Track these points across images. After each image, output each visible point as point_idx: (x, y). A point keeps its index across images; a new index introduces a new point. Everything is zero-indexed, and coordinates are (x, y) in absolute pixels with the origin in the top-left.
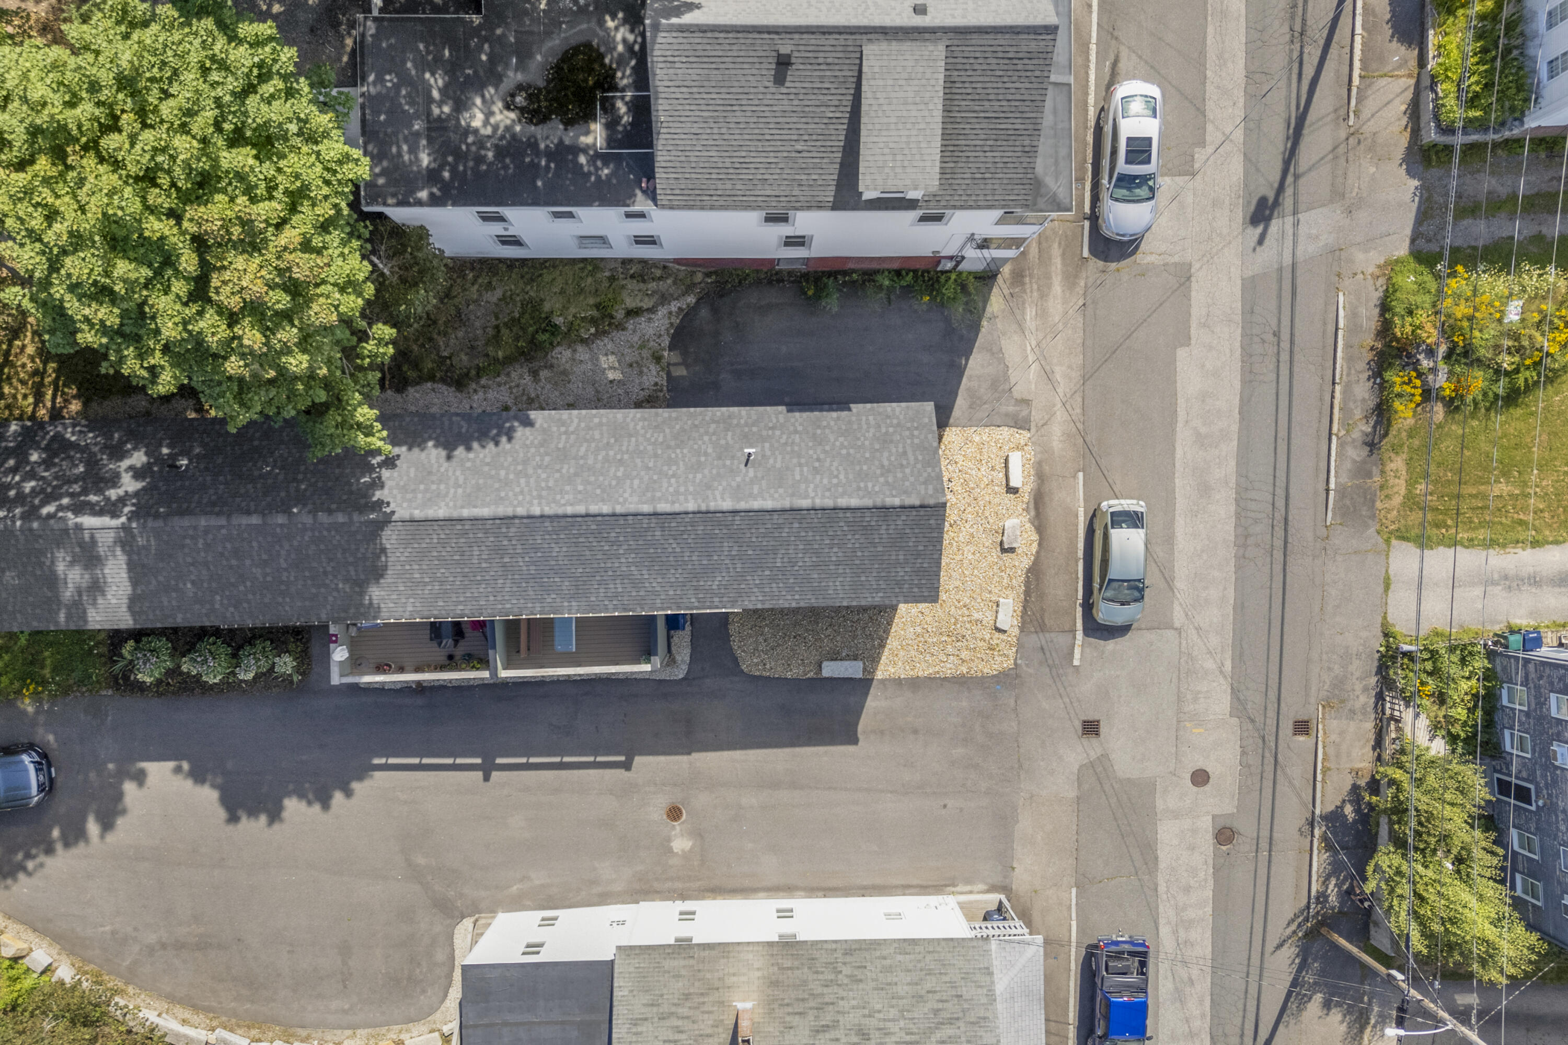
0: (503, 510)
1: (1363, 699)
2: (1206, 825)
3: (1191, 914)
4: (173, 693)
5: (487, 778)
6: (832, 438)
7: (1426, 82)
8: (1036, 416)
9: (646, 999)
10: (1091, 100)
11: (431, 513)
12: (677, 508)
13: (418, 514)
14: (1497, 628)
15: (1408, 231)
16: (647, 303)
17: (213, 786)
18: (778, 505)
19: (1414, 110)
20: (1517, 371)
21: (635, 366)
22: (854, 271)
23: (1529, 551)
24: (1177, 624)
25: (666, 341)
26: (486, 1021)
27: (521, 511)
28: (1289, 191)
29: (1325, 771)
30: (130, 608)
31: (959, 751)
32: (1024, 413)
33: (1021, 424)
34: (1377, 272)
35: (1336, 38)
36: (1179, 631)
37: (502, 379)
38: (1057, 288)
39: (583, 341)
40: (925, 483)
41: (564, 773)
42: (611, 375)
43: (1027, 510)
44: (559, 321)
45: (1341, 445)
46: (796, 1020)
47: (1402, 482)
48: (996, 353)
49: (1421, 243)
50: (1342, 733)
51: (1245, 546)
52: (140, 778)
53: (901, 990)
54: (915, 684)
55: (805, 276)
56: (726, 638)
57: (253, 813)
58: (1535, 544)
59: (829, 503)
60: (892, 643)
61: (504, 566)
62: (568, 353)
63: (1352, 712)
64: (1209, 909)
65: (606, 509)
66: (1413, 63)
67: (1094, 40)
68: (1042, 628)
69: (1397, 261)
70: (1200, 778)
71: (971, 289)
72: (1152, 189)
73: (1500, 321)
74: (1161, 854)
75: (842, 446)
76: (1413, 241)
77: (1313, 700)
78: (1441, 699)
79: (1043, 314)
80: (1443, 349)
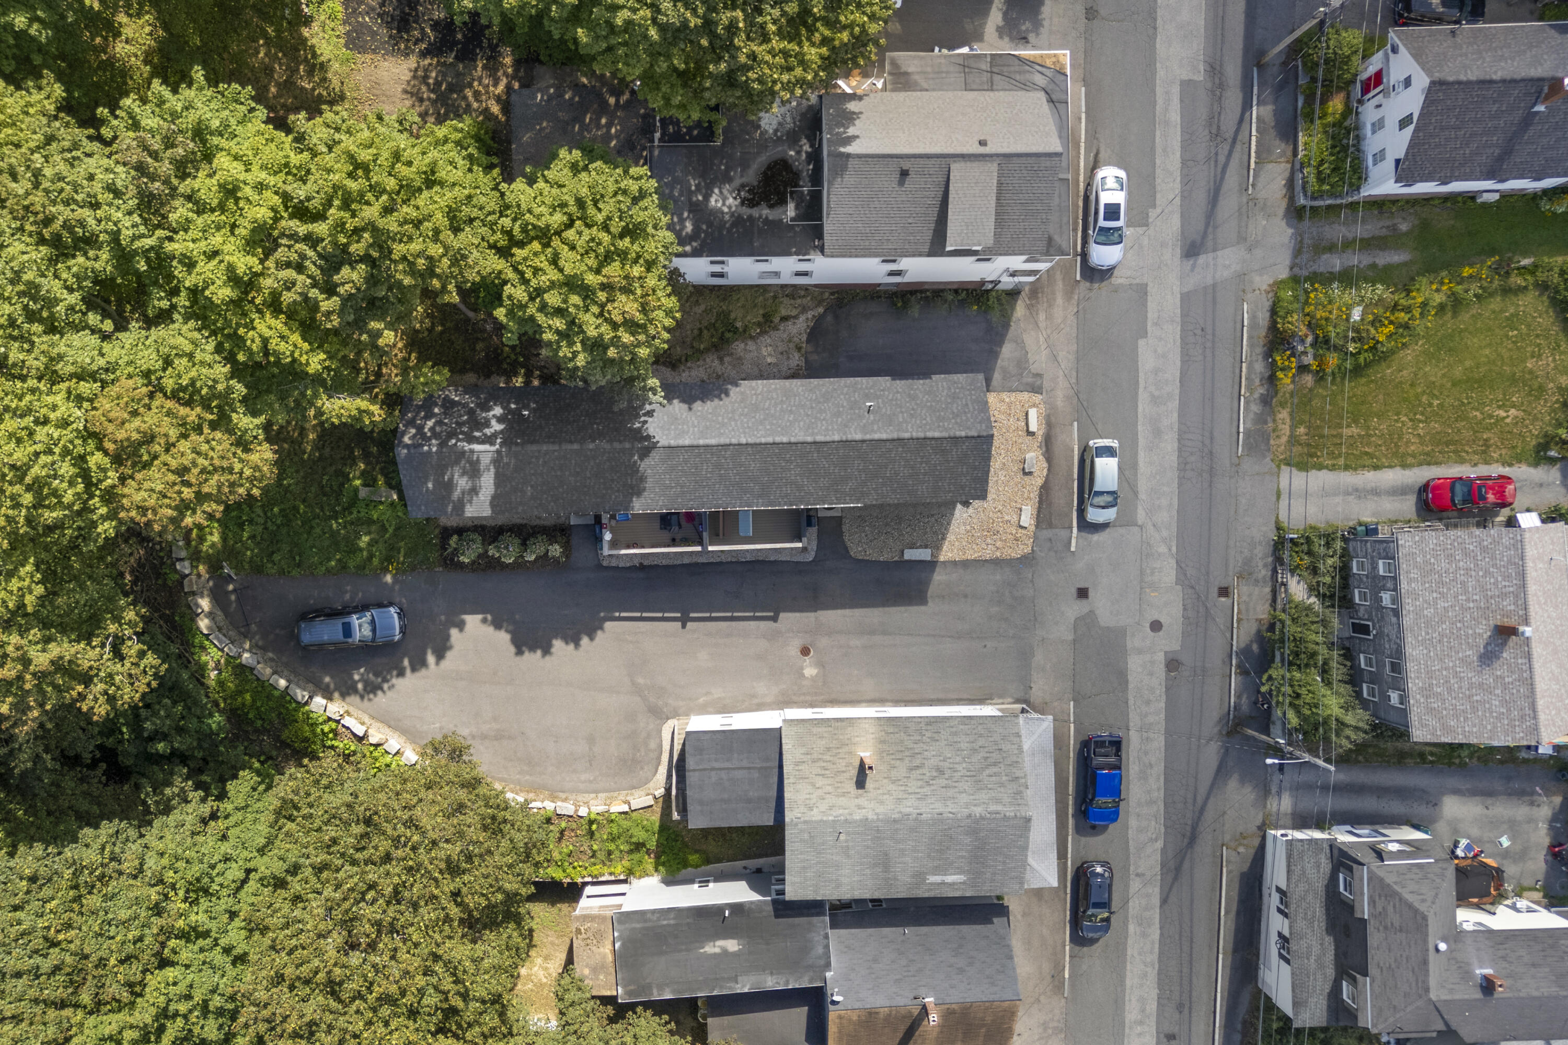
0: (723, 440)
1: (1263, 572)
2: (1160, 657)
3: (1151, 719)
4: (482, 570)
5: (684, 626)
6: (920, 396)
7: (1298, 166)
8: (1046, 384)
9: (804, 750)
10: (1081, 178)
11: (681, 442)
12: (828, 439)
13: (673, 443)
14: (1351, 524)
15: (1288, 262)
16: (794, 313)
17: (507, 631)
18: (890, 437)
19: (1290, 184)
20: (1359, 353)
21: (785, 353)
22: (927, 290)
23: (1372, 473)
24: (1140, 523)
25: (804, 337)
26: (701, 767)
27: (734, 441)
28: (1211, 237)
29: (1239, 620)
30: (491, 503)
31: (994, 610)
32: (1039, 383)
33: (1036, 389)
34: (1268, 289)
35: (1239, 137)
36: (1141, 527)
37: (701, 363)
38: (1060, 300)
39: (752, 338)
40: (980, 422)
41: (734, 624)
42: (769, 360)
43: (1040, 447)
44: (739, 324)
45: (1247, 403)
46: (898, 763)
47: (1287, 427)
48: (1021, 344)
49: (1296, 270)
50: (1250, 595)
51: (1185, 470)
52: (461, 626)
53: (964, 745)
54: (965, 564)
55: (895, 294)
56: (841, 534)
57: (532, 649)
58: (1376, 468)
59: (921, 435)
60: (951, 537)
61: (721, 475)
62: (742, 345)
63: (1257, 581)
64: (1163, 716)
65: (785, 440)
66: (1289, 153)
67: (1083, 140)
68: (1050, 526)
69: (1281, 282)
70: (1156, 626)
71: (1004, 301)
72: (1121, 236)
73: (1348, 320)
74: (1130, 678)
75: (927, 401)
76: (1291, 269)
77: (1231, 573)
78: (1314, 571)
79: (1049, 317)
80: (1310, 339)
